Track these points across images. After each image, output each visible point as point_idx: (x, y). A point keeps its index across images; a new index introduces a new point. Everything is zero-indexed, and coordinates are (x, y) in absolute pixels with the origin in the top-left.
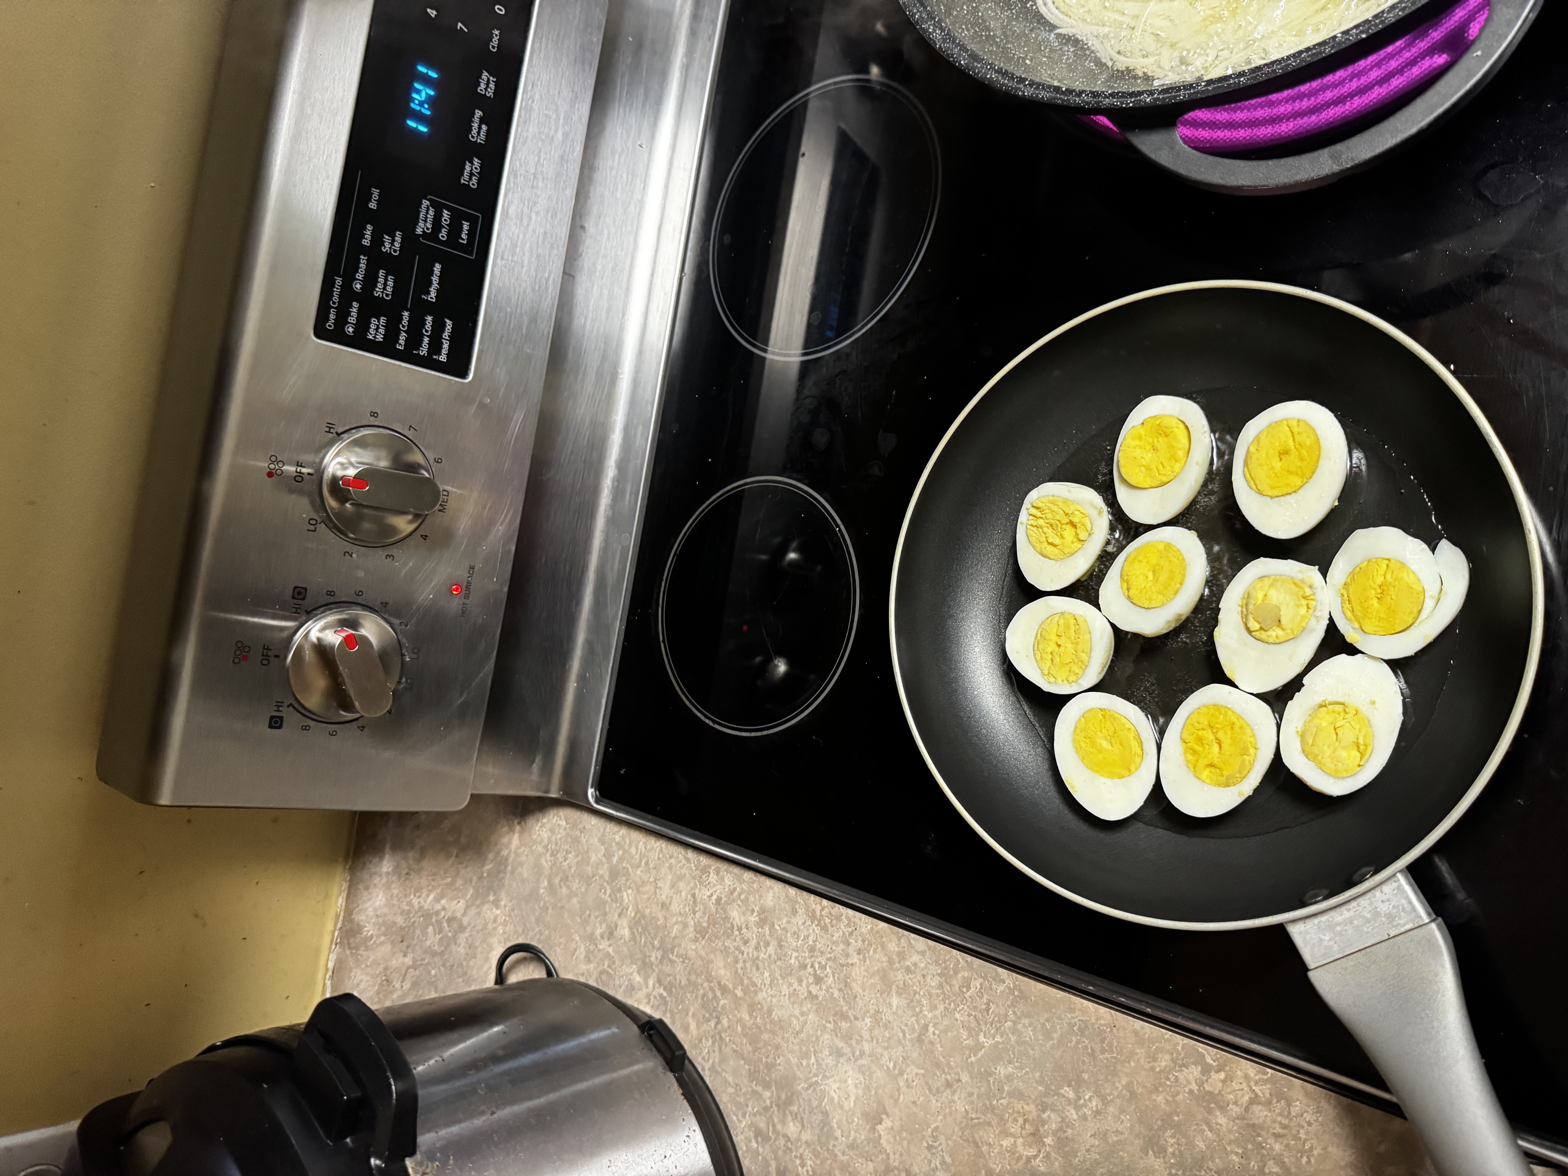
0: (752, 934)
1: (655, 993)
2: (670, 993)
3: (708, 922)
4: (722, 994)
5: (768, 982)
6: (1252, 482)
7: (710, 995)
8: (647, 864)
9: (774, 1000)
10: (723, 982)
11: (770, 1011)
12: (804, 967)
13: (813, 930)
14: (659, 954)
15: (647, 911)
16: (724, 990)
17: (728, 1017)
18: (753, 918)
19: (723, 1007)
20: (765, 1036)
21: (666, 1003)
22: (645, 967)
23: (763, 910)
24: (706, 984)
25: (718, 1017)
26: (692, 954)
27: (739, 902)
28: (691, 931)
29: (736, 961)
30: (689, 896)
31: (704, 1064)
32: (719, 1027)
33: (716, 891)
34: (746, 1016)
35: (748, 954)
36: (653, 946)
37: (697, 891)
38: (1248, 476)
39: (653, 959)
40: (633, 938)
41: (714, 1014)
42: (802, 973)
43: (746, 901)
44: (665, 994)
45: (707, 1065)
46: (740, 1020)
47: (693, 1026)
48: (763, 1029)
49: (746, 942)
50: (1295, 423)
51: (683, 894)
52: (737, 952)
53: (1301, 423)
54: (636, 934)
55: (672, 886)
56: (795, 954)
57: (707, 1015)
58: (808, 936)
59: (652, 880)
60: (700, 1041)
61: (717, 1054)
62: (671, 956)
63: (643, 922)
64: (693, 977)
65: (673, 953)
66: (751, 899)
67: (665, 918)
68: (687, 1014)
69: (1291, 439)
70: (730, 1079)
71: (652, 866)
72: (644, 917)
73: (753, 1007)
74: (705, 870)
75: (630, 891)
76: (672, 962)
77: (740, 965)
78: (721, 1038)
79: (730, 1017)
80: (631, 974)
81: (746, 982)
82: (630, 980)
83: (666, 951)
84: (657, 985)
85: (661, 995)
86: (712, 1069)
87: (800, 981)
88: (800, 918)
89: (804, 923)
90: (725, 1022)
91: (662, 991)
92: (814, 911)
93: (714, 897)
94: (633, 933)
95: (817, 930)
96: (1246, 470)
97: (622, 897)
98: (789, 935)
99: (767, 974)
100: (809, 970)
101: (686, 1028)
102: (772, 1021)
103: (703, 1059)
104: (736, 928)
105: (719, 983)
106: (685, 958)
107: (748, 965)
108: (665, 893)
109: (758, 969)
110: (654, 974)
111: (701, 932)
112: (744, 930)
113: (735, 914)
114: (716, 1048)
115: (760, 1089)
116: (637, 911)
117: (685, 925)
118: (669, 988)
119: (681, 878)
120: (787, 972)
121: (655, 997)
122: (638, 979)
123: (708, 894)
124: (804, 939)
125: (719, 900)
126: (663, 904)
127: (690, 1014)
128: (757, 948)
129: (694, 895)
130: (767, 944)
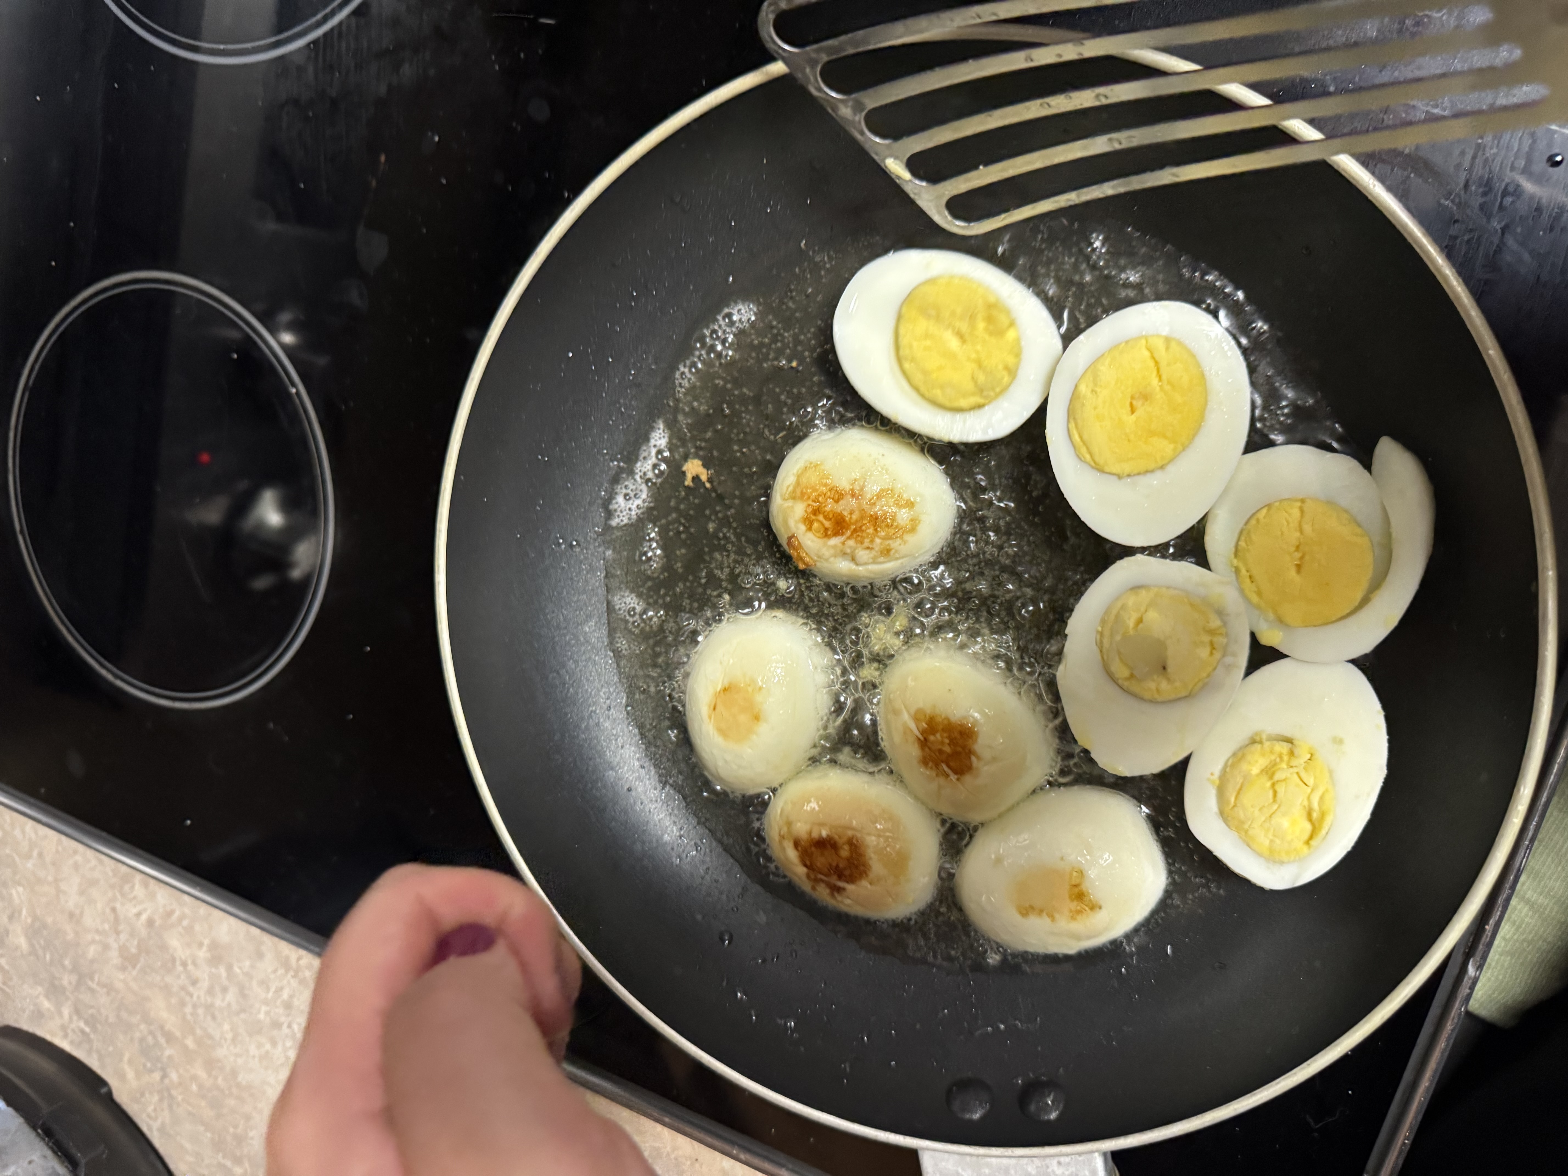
0: (203, 974)
1: (73, 1026)
2: (94, 1029)
3: (139, 946)
4: (168, 1041)
5: (229, 1036)
6: (1084, 450)
7: (150, 1039)
8: (41, 855)
9: (240, 1061)
10: (168, 1027)
11: (234, 1073)
12: (277, 1025)
13: (289, 982)
14: (74, 978)
15: (49, 920)
16: (170, 1037)
17: (177, 1071)
18: (202, 954)
19: (170, 1057)
20: (231, 1102)
21: (89, 1041)
22: (55, 990)
23: (214, 946)
24: (143, 1027)
25: (163, 1069)
26: (119, 985)
27: (180, 929)
28: (114, 956)
29: (183, 1004)
30: (108, 910)
31: (151, 1122)
32: (167, 1081)
33: (145, 910)
34: (202, 1074)
35: (199, 997)
36: (64, 967)
37: (118, 906)
38: (1076, 437)
39: (65, 982)
40: (33, 952)
41: (159, 1065)
42: (275, 1033)
43: (189, 930)
44: (87, 1030)
45: (155, 1125)
46: (194, 1078)
47: (130, 1074)
48: (227, 1092)
49: (194, 983)
50: (1160, 345)
51: (99, 905)
52: (183, 993)
53: (1173, 345)
54: (37, 946)
55: (82, 893)
56: (264, 1008)
57: (149, 1065)
58: (281, 989)
59: (50, 878)
60: (142, 1095)
61: (166, 1113)
62: (90, 983)
63: (45, 932)
64: (124, 1015)
65: (92, 979)
66: (197, 928)
67: (77, 933)
68: (121, 1060)
69: (1155, 373)
70: (188, 1145)
71: (48, 859)
72: (44, 926)
73: (211, 1064)
74: (126, 880)
75: (20, 889)
76: (92, 991)
77: (188, 1010)
78: (171, 1097)
79: (181, 1071)
80: (37, 997)
81: (199, 1032)
82: (35, 1004)
83: (83, 977)
84: (75, 1018)
85: (83, 1032)
86: (162, 1129)
87: (274, 1043)
88: (267, 965)
89: (275, 971)
90: (174, 1076)
91: (82, 1024)
92: (287, 958)
93: (144, 917)
94: (32, 945)
95: (294, 983)
96: (1072, 425)
97: (11, 895)
98: (254, 983)
99: (226, 1027)
100: (285, 1030)
101: (122, 1077)
102: (238, 1085)
103: (149, 1116)
104: (178, 963)
105: (162, 1028)
106: (110, 988)
107: (200, 1011)
108: (72, 901)
109: (214, 1018)
110: (69, 1003)
111: (129, 960)
112: (190, 967)
113: (175, 942)
114: (165, 1104)
115: (228, 1163)
116: (35, 918)
117: (106, 947)
118: (91, 1022)
119: (93, 883)
120: (256, 1029)
121: (73, 1031)
122: (46, 1004)
123: (135, 911)
124: (276, 991)
125: (150, 923)
126: (71, 915)
127: (126, 1058)
128: (210, 992)
129: (114, 910)
130: (225, 990)
